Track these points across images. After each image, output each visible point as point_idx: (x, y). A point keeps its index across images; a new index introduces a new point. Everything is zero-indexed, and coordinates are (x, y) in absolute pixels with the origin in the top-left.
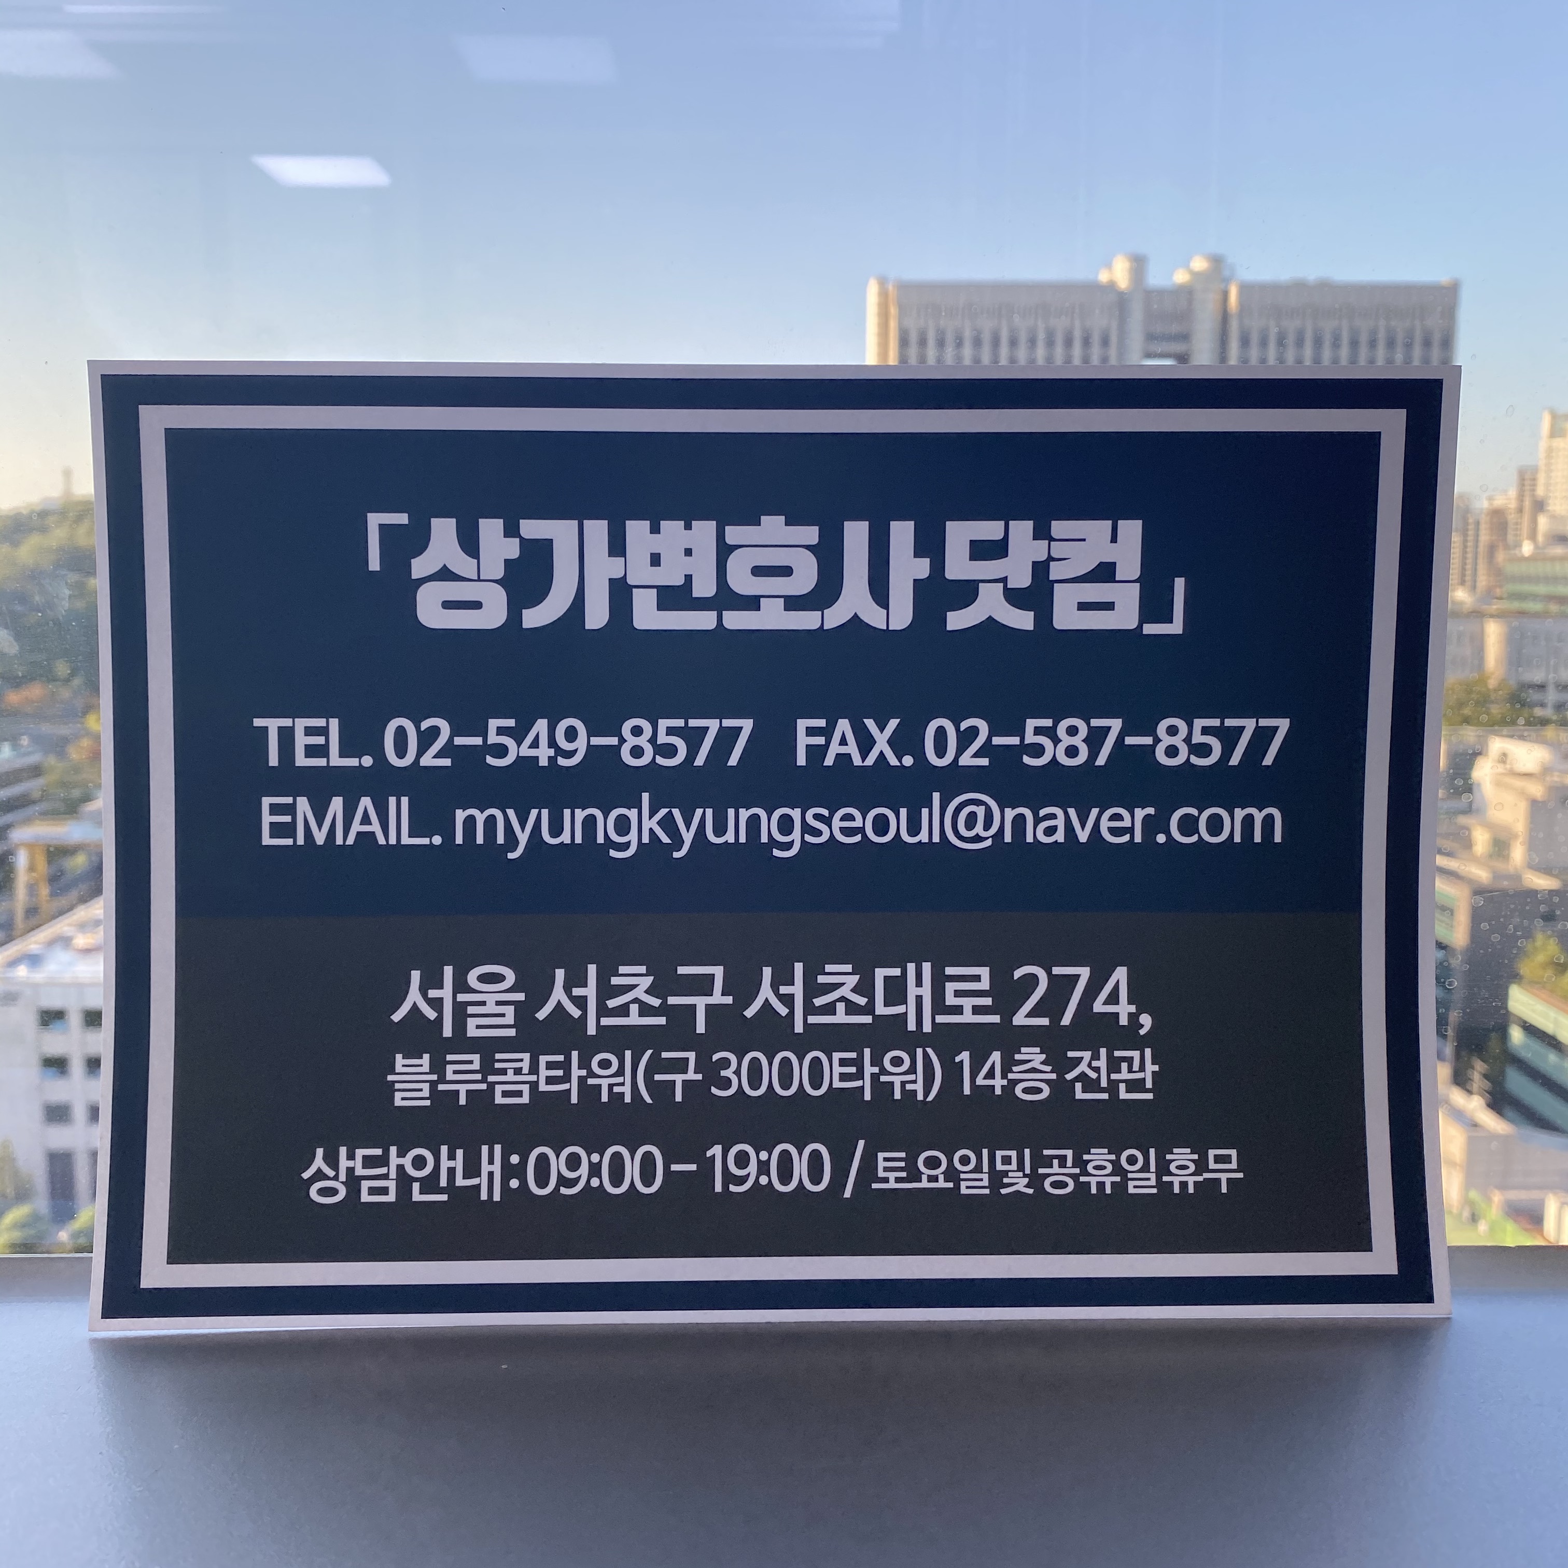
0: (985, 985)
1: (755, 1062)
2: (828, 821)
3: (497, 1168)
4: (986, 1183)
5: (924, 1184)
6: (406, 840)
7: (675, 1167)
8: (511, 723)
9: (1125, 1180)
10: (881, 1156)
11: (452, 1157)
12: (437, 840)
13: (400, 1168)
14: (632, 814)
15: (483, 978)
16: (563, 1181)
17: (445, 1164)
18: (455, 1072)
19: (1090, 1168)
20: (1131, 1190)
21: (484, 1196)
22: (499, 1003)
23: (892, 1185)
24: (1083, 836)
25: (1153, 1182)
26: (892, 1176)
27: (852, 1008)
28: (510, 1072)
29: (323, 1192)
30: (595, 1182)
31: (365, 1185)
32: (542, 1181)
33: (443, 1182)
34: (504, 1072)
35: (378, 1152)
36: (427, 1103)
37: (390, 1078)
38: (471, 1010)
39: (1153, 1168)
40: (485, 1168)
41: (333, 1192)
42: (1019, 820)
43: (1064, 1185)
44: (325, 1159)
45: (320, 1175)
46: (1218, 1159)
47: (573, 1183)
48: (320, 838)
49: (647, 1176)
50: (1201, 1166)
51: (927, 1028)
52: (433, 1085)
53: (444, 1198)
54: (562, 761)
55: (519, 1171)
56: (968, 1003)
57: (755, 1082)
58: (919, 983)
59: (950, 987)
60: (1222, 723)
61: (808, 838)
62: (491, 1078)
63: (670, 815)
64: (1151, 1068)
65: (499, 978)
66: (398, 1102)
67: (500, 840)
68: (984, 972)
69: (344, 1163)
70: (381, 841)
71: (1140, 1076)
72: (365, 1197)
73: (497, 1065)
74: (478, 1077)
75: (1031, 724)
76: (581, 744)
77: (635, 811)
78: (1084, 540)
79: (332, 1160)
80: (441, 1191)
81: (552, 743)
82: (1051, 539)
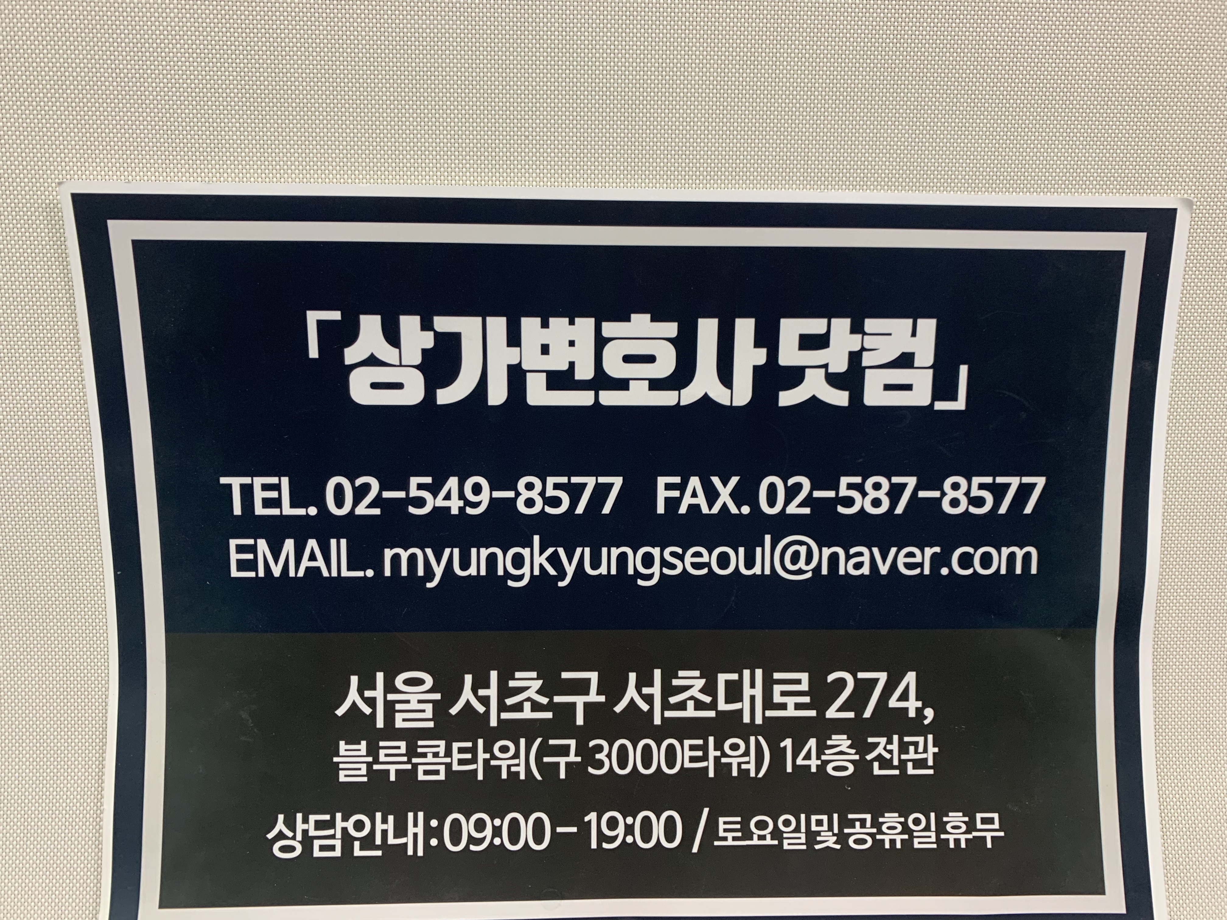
0: (804, 687)
1: (623, 748)
2: (681, 558)
3: (420, 830)
4: (803, 840)
5: (755, 842)
6: (345, 573)
7: (559, 830)
8: (428, 480)
9: (912, 837)
10: (721, 820)
11: (385, 821)
12: (370, 573)
13: (344, 830)
14: (526, 552)
15: (407, 682)
16: (472, 840)
17: (379, 827)
18: (387, 755)
19: (884, 828)
20: (916, 846)
21: (410, 852)
22: (420, 702)
23: (730, 842)
24: (884, 570)
25: (933, 839)
26: (730, 835)
27: (699, 705)
28: (430, 756)
29: (283, 849)
30: (497, 841)
31: (317, 843)
32: (456, 840)
33: (378, 841)
34: (424, 755)
35: (327, 817)
36: (365, 779)
37: (336, 759)
38: (398, 707)
39: (933, 828)
40: (411, 830)
41: (292, 849)
42: (834, 559)
43: (864, 841)
44: (285, 823)
45: (281, 836)
46: (984, 821)
47: (481, 841)
48: (277, 571)
49: (538, 837)
50: (971, 827)
51: (759, 721)
52: (369, 765)
53: (379, 853)
54: (469, 511)
55: (438, 833)
56: (791, 701)
57: (623, 764)
58: (753, 686)
59: (777, 689)
60: (994, 480)
61: (666, 571)
62: (415, 760)
63: (556, 553)
64: (932, 750)
65: (420, 682)
66: (342, 779)
67: (421, 572)
68: (804, 677)
69: (300, 826)
70: (325, 574)
71: (924, 756)
72: (317, 853)
73: (420, 750)
74: (405, 759)
75: (844, 481)
76: (485, 497)
77: (528, 550)
78: (890, 334)
79: (291, 824)
80: (377, 848)
81: (462, 496)
82: (864, 334)
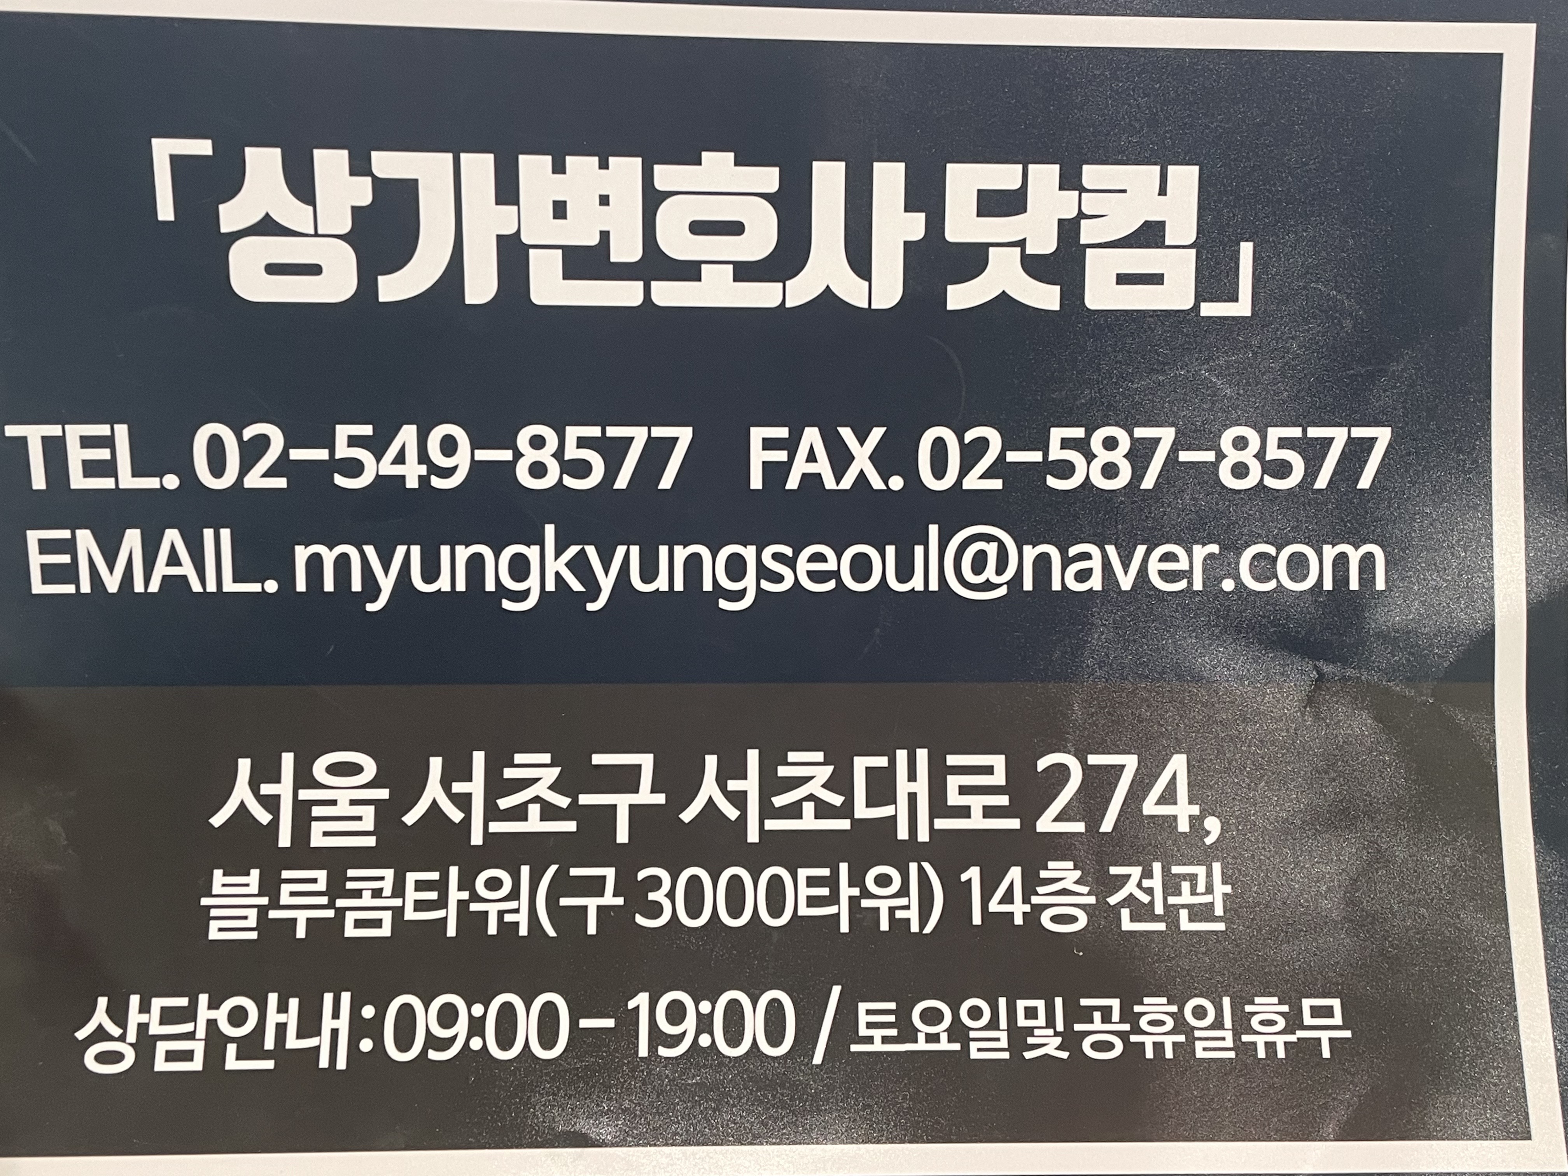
0: (999, 778)
1: (694, 881)
2: (791, 563)
3: (343, 1024)
4: (1004, 1044)
5: (921, 1045)
6: (229, 586)
7: (584, 1023)
8: (367, 430)
9: (1192, 1040)
10: (863, 1007)
11: (283, 1008)
12: (271, 586)
13: (212, 1024)
14: (532, 553)
15: (333, 769)
16: (432, 1042)
17: (273, 1018)
18: (293, 894)
19: (1143, 1023)
20: (1200, 1054)
21: (324, 1063)
22: (353, 802)
23: (878, 1046)
24: (1126, 582)
25: (1229, 1043)
26: (878, 1034)
27: (823, 810)
28: (367, 894)
29: (103, 1058)
30: (476, 1044)
31: (162, 1048)
32: (404, 1041)
33: (269, 1044)
34: (357, 894)
35: (183, 1002)
36: (254, 935)
37: (205, 901)
38: (316, 811)
39: (1228, 1022)
40: (328, 1023)
41: (117, 1057)
42: (1042, 563)
43: (1110, 1046)
44: (110, 1012)
45: (101, 1034)
46: (1316, 1012)
47: (444, 1044)
48: (112, 584)
49: (548, 1038)
50: (1294, 1022)
51: (923, 836)
52: (262, 911)
53: (269, 1064)
54: (437, 482)
55: (374, 1028)
56: (977, 803)
57: (694, 907)
58: (912, 776)
59: (953, 782)
60: (1305, 432)
61: (766, 585)
62: (340, 903)
63: (582, 553)
64: (1221, 889)
65: (355, 769)
66: (214, 934)
67: (356, 586)
68: (998, 761)
69: (135, 1017)
70: (196, 587)
71: (1207, 899)
72: (161, 1065)
73: (350, 885)
74: (324, 900)
75: (1057, 434)
76: (462, 459)
77: (536, 549)
78: (1124, 191)
79: (119, 1015)
80: (267, 1055)
81: (423, 457)
82: (1082, 190)
